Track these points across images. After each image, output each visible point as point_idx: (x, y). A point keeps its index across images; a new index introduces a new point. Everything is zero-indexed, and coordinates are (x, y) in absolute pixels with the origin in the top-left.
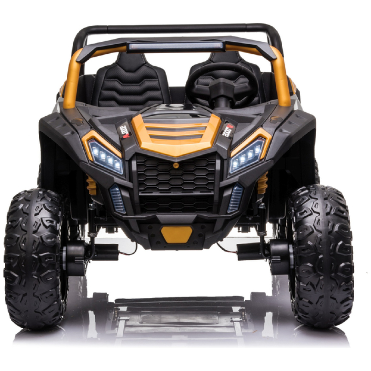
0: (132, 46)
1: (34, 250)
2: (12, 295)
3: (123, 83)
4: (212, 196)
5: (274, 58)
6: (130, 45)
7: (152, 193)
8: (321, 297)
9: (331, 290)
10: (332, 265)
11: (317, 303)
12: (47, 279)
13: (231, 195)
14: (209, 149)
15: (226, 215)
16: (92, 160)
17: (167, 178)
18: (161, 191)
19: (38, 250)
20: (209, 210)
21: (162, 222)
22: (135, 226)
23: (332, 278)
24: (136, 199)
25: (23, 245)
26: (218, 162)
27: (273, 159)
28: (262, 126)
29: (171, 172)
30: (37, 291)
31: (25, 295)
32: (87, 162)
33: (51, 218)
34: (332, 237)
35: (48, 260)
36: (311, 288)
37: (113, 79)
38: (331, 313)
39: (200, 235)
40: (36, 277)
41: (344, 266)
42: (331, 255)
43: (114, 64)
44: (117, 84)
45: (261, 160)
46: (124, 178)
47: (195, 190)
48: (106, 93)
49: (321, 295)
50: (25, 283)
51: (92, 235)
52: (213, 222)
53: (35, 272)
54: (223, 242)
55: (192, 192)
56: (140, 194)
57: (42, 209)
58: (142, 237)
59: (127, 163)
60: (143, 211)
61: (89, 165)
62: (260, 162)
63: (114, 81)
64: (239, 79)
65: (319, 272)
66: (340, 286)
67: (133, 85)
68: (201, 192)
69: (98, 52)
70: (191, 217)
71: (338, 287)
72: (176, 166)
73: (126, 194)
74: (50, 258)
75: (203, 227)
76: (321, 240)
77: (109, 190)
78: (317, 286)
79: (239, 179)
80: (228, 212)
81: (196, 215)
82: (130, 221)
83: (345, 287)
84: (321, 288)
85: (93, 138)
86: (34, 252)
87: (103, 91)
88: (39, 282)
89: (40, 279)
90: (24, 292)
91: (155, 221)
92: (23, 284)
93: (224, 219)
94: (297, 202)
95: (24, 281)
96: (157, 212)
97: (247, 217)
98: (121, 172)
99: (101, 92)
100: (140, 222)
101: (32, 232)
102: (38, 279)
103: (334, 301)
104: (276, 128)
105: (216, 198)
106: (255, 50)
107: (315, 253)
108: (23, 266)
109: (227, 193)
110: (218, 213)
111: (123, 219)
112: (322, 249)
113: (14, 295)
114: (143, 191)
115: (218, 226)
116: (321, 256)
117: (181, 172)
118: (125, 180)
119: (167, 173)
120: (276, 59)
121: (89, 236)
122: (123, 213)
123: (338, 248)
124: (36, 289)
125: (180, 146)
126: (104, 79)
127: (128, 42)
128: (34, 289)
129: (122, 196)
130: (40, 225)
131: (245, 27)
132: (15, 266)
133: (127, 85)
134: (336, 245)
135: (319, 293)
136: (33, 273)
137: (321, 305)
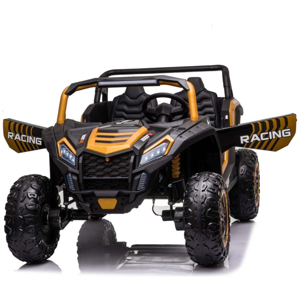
0: (100, 83)
1: (20, 213)
2: (10, 241)
3: (128, 106)
4: (128, 179)
5: (187, 89)
6: (99, 83)
7: (92, 177)
8: (198, 245)
9: (203, 241)
10: (203, 224)
11: (196, 249)
12: (28, 231)
13: (140, 178)
14: (128, 149)
15: (136, 191)
16: (60, 156)
17: (102, 167)
18: (98, 176)
19: (23, 213)
20: (127, 188)
21: (97, 195)
22: (80, 198)
23: (202, 232)
24: (81, 181)
25: (14, 209)
26: (133, 157)
27: (172, 155)
28: (169, 134)
29: (105, 164)
30: (23, 238)
31: (16, 241)
32: (58, 157)
33: (35, 193)
34: (204, 206)
35: (30, 219)
36: (191, 239)
37: (122, 104)
38: (206, 255)
39: (122, 204)
40: (22, 230)
41: (211, 224)
42: (202, 218)
43: (123, 94)
44: (125, 107)
45: (164, 156)
46: (75, 168)
47: (118, 175)
48: (118, 113)
49: (198, 244)
50: (15, 233)
51: (66, 204)
52: (128, 195)
53: (21, 227)
54: (138, 208)
55: (116, 177)
56: (84, 178)
57: (29, 187)
58: (85, 205)
59: (77, 158)
60: (86, 188)
61: (58, 159)
62: (164, 157)
63: (122, 105)
64: (202, 102)
65: (195, 229)
66: (209, 238)
67: (134, 108)
68: (122, 177)
69: (79, 87)
70: (115, 192)
71: (208, 238)
72: (107, 160)
73: (75, 178)
74: (31, 218)
75: (123, 199)
76: (196, 208)
77: (66, 175)
78: (194, 237)
79: (145, 168)
80: (138, 189)
81: (118, 191)
82: (78, 195)
83: (213, 239)
84: (197, 239)
85: (64, 143)
86: (20, 214)
87: (116, 112)
88: (24, 233)
89: (24, 231)
90: (16, 239)
91: (93, 195)
92: (14, 234)
93: (135, 194)
94: (188, 183)
95: (15, 232)
96: (95, 189)
97: (161, 193)
98: (74, 164)
99: (115, 112)
100: (84, 196)
101: (20, 202)
102: (23, 231)
103: (206, 248)
104: (178, 135)
105: (130, 181)
106: (177, 84)
107: (192, 216)
108: (13, 222)
109: (137, 178)
110: (131, 190)
111: (73, 194)
112: (196, 214)
113: (11, 241)
114: (87, 176)
115: (132, 198)
116: (196, 218)
117: (111, 164)
118: (75, 169)
119: (102, 164)
120: (189, 90)
121: (64, 204)
122: (73, 190)
123: (207, 213)
124: (22, 237)
125: (110, 147)
126: (117, 104)
127: (98, 81)
128: (21, 237)
129: (73, 179)
130: (26, 197)
131: (209, 67)
132: (9, 223)
133: (131, 108)
134: (206, 211)
135: (197, 242)
136: (19, 227)
137: (199, 250)
